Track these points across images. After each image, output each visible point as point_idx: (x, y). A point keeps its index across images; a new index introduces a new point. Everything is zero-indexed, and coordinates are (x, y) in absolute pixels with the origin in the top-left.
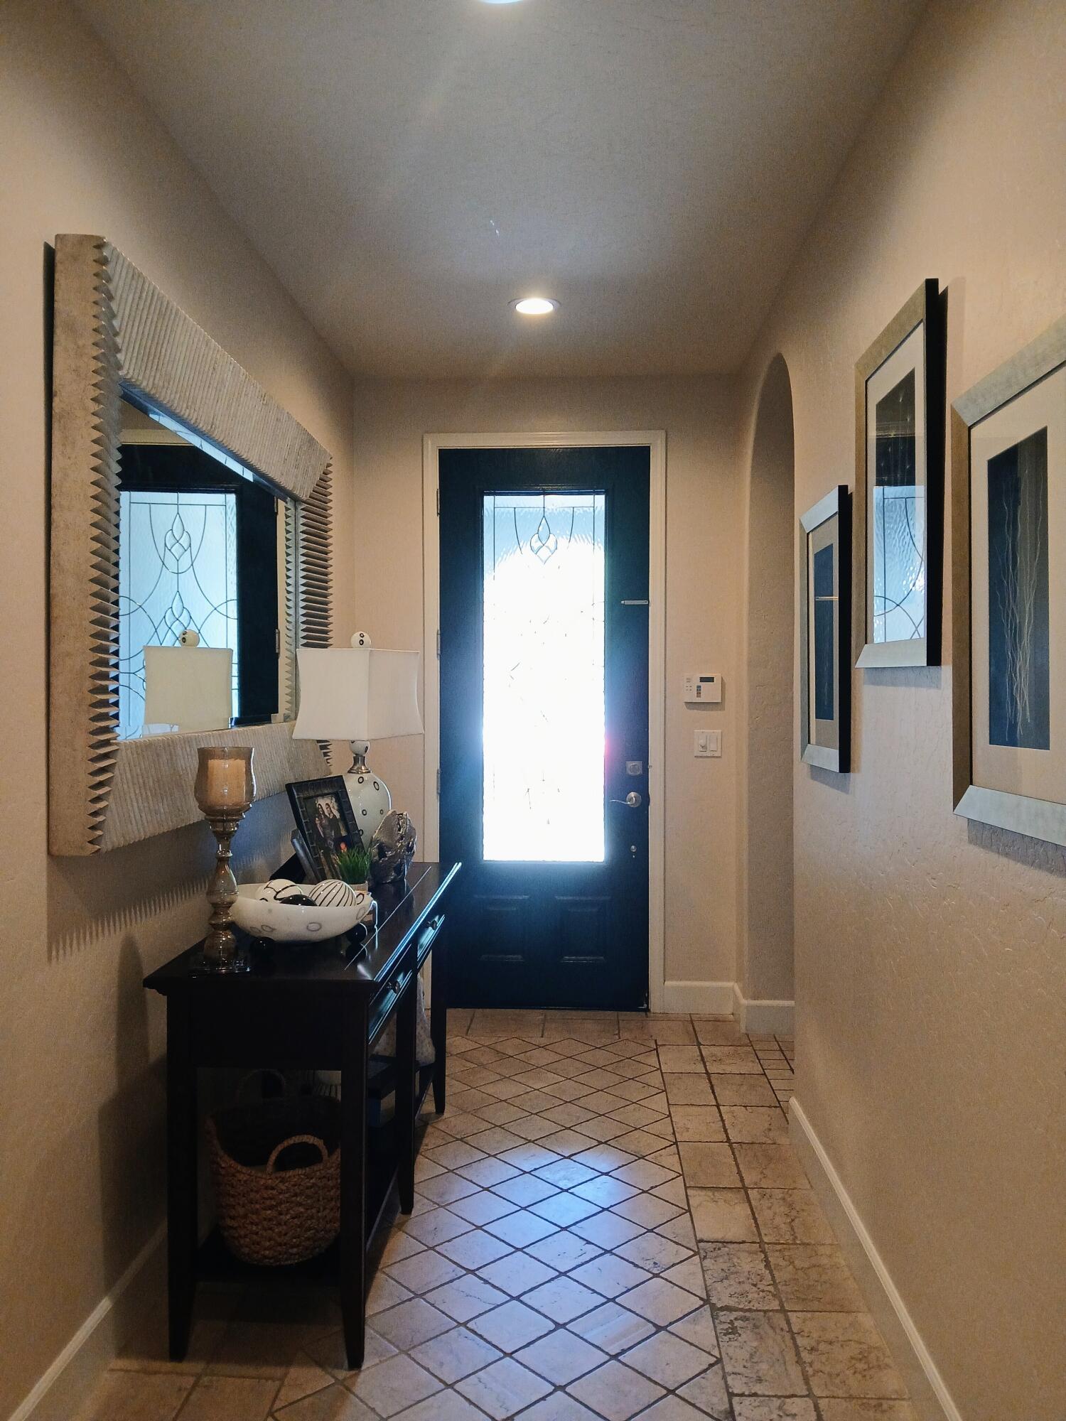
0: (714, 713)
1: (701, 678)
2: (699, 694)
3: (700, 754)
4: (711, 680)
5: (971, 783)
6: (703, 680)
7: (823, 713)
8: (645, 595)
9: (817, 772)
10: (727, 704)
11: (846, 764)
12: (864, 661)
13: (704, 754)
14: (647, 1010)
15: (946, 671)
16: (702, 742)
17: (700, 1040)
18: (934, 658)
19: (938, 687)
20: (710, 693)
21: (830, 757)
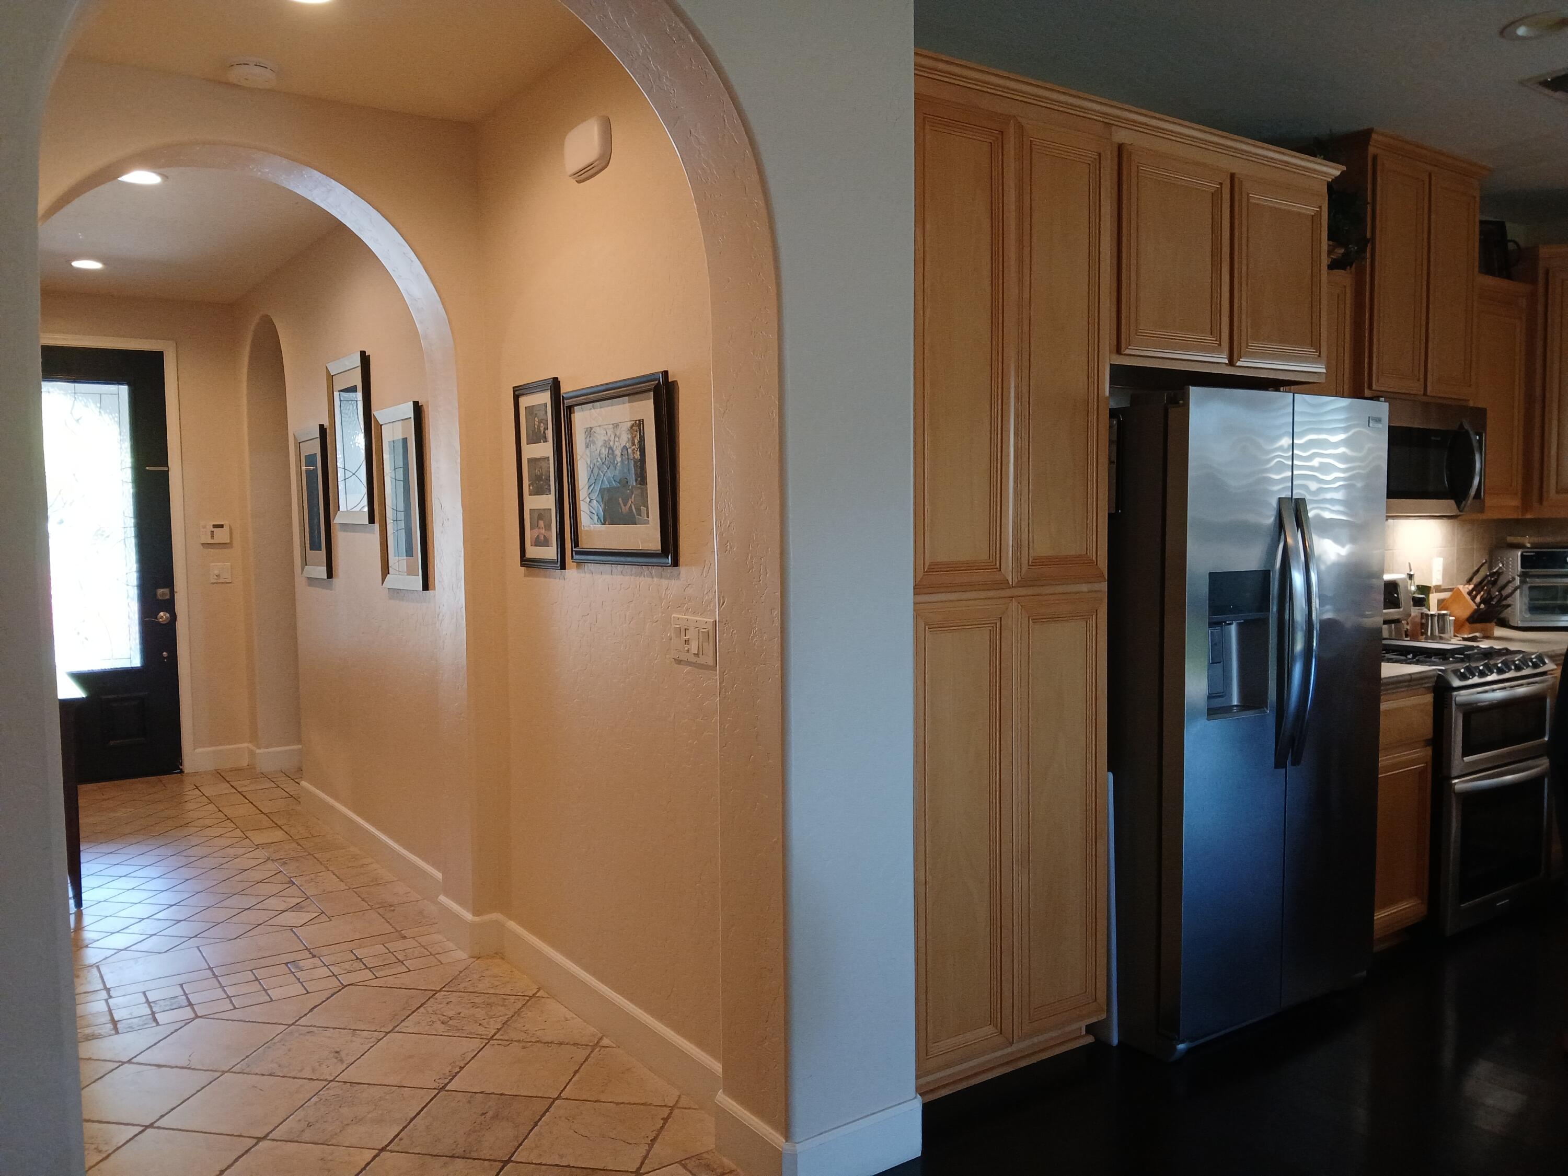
0: (225, 551)
1: (213, 525)
2: (212, 536)
3: (215, 581)
4: (222, 526)
5: (388, 573)
6: (215, 526)
7: (315, 546)
8: (165, 463)
9: (312, 581)
10: (235, 543)
11: (330, 574)
12: (337, 520)
13: (219, 581)
14: (182, 772)
15: (376, 526)
16: (216, 572)
17: (228, 780)
18: (372, 520)
19: (374, 534)
20: (221, 536)
21: (322, 572)
